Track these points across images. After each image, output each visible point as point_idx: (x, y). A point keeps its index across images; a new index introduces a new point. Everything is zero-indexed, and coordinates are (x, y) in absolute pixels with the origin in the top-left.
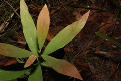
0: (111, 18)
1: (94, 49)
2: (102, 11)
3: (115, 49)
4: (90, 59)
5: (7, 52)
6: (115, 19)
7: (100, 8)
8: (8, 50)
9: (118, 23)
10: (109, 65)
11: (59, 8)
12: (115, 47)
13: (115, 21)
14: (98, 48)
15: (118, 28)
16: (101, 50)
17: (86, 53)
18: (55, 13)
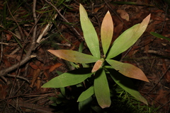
0: (159, 14)
1: (142, 48)
2: (149, 7)
3: (165, 47)
4: (139, 59)
5: (75, 59)
6: (164, 16)
7: (147, 4)
8: (75, 57)
9: (167, 19)
10: (159, 64)
11: (102, 6)
12: (165, 45)
13: (164, 17)
14: (147, 47)
15: (167, 25)
16: (150, 49)
17: (135, 52)
18: (98, 11)
